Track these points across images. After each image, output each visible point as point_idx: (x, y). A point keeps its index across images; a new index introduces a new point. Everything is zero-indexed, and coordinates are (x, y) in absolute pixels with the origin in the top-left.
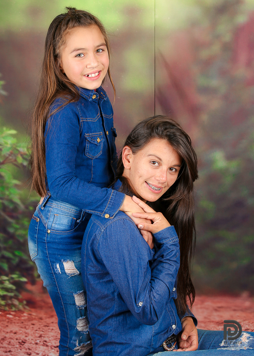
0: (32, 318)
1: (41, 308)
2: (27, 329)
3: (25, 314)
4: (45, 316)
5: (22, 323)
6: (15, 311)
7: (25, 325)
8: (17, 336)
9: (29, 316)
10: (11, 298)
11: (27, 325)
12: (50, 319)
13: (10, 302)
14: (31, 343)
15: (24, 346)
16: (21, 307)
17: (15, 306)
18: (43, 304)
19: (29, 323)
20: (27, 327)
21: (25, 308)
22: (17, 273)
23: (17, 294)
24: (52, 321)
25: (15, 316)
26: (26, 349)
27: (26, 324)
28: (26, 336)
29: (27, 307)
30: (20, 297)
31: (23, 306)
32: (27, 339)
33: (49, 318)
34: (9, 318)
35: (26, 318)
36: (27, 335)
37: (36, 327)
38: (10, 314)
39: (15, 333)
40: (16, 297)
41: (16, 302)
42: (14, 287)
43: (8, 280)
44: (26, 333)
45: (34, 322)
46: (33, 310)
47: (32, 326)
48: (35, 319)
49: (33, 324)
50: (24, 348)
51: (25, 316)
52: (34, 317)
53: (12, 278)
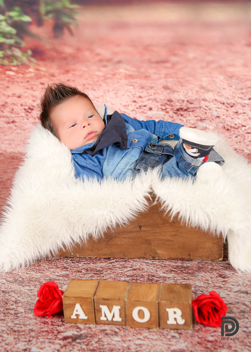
0: (41, 74)
1: (52, 59)
2: (34, 91)
3: (31, 70)
4: (58, 71)
5: (28, 82)
6: (17, 66)
7: (32, 85)
8: (22, 101)
9: (37, 72)
10: (10, 46)
11: (35, 85)
12: (66, 75)
13: (9, 52)
15: (32, 114)
16: (24, 59)
17: (16, 58)
18: (55, 54)
19: (38, 82)
20: (35, 88)
21: (30, 61)
22: (17, 8)
23: (19, 40)
24: (68, 78)
25: (17, 72)
26: (35, 118)
27: (33, 83)
28: (34, 101)
29: (33, 60)
30: (23, 44)
31: (27, 58)
32: (35, 104)
33: (63, 74)
34: (9, 76)
35: (33, 75)
36: (35, 99)
38: (10, 70)
39: (19, 97)
40: (17, 45)
41: (18, 53)
42: (14, 31)
43: (5, 20)
44: (34, 96)
45: (43, 80)
46: (41, 63)
47: (41, 86)
48: (45, 76)
49: (42, 84)
50: (32, 116)
51: (31, 72)
52: (42, 73)
53: (11, 17)
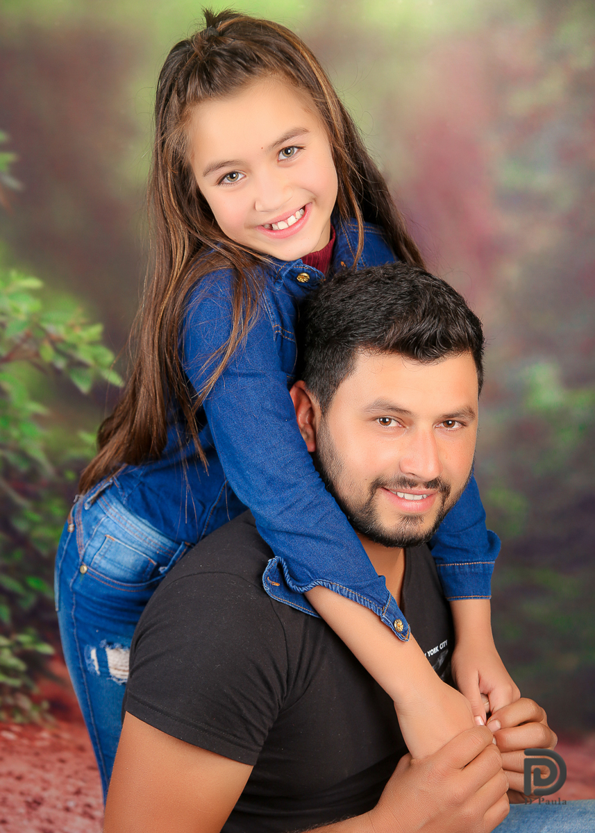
0: (61, 744)
2: (46, 771)
3: (45, 734)
5: (37, 754)
6: (21, 725)
7: (43, 760)
8: (23, 786)
9: (55, 739)
10: (13, 691)
11: (49, 761)
13: (10, 700)
14: (54, 807)
15: (38, 811)
16: (35, 715)
17: (21, 711)
19: (54, 757)
20: (48, 766)
21: (45, 720)
22: (32, 630)
23: (29, 682)
25: (20, 735)
26: (42, 820)
27: (46, 758)
28: (44, 789)
29: (51, 718)
30: (36, 690)
31: (42, 713)
32: (45, 794)
34: (6, 741)
35: (46, 743)
36: (46, 786)
37: (69, 768)
38: (9, 730)
39: (19, 778)
40: (25, 690)
41: (25, 703)
42: (21, 666)
43: (10, 647)
44: (44, 781)
45: (66, 755)
46: (64, 725)
47: (59, 765)
48: (67, 748)
49: (62, 761)
50: (38, 816)
51: (42, 739)
52: (64, 743)
53: (19, 644)
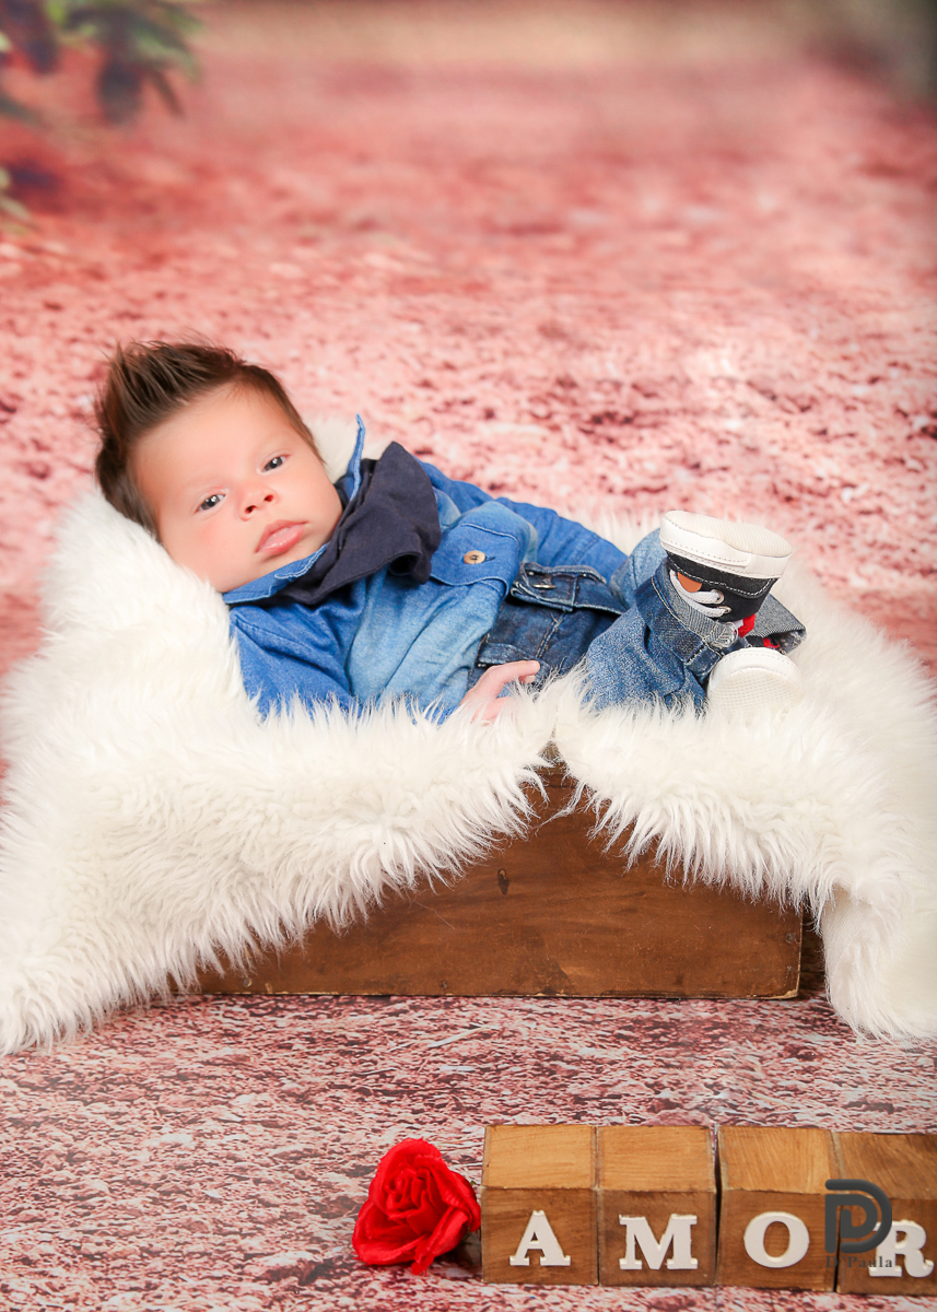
0: (48, 268)
1: (94, 209)
2: (19, 335)
3: (6, 248)
4: (116, 257)
7: (10, 310)
9: (31, 258)
11: (23, 311)
12: (148, 274)
14: (47, 413)
15: (9, 427)
18: (104, 187)
19: (33, 300)
20: (22, 322)
21: (2, 214)
24: (156, 287)
26: (23, 447)
27: (15, 303)
28: (19, 375)
29: (15, 208)
32: (23, 388)
33: (139, 268)
35: (14, 269)
36: (21, 367)
37: (69, 323)
44: (17, 357)
45: (59, 292)
46: (48, 222)
47: (47, 317)
48: (62, 276)
49: (54, 307)
50: (12, 437)
52: (54, 263)
